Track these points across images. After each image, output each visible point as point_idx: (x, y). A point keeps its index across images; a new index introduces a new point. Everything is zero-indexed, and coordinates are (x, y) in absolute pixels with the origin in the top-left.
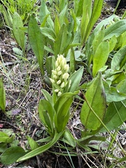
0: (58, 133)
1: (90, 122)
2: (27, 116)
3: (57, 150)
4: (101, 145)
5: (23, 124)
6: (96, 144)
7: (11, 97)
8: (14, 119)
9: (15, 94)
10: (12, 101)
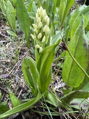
0: (42, 93)
1: (72, 78)
2: (15, 81)
3: (41, 110)
4: (82, 105)
5: (12, 88)
6: (76, 104)
7: (4, 66)
8: (5, 84)
9: (7, 64)
10: (4, 69)
